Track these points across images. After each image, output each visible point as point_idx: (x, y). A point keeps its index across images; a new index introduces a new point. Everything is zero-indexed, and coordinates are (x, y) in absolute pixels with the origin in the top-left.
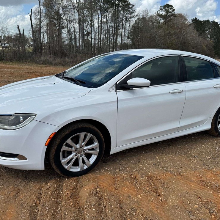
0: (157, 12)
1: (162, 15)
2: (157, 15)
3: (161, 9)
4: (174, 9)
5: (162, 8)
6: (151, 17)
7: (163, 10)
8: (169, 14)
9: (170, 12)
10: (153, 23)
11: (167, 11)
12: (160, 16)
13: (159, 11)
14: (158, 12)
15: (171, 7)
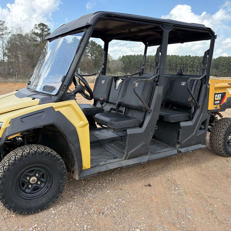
0: (32, 30)
1: (37, 33)
2: (32, 33)
3: (36, 28)
4: (49, 28)
5: (37, 26)
6: (27, 35)
7: (38, 28)
8: (44, 33)
9: (45, 31)
10: (30, 41)
11: (43, 30)
12: (36, 34)
13: (34, 29)
14: (34, 31)
15: (46, 26)
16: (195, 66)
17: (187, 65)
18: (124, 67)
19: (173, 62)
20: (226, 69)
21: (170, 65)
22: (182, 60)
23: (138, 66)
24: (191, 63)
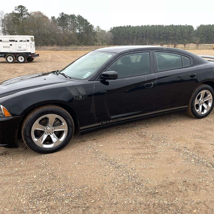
16: (177, 35)
17: (169, 34)
18: (113, 38)
19: (157, 32)
20: (205, 37)
21: (154, 34)
22: (165, 29)
23: (126, 37)
24: (173, 32)
